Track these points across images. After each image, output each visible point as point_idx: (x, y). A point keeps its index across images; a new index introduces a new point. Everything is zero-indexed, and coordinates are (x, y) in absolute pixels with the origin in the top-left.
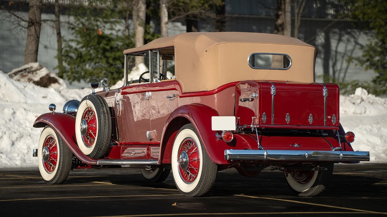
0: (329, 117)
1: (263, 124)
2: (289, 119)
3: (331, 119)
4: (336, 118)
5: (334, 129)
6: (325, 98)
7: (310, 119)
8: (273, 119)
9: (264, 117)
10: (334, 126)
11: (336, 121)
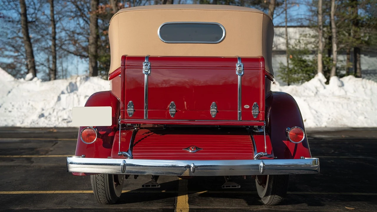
0: (247, 107)
1: (127, 117)
2: (174, 110)
3: (250, 109)
4: (259, 108)
5: (256, 124)
6: (239, 77)
7: (213, 111)
8: (146, 111)
9: (131, 108)
10: (255, 119)
11: (259, 112)
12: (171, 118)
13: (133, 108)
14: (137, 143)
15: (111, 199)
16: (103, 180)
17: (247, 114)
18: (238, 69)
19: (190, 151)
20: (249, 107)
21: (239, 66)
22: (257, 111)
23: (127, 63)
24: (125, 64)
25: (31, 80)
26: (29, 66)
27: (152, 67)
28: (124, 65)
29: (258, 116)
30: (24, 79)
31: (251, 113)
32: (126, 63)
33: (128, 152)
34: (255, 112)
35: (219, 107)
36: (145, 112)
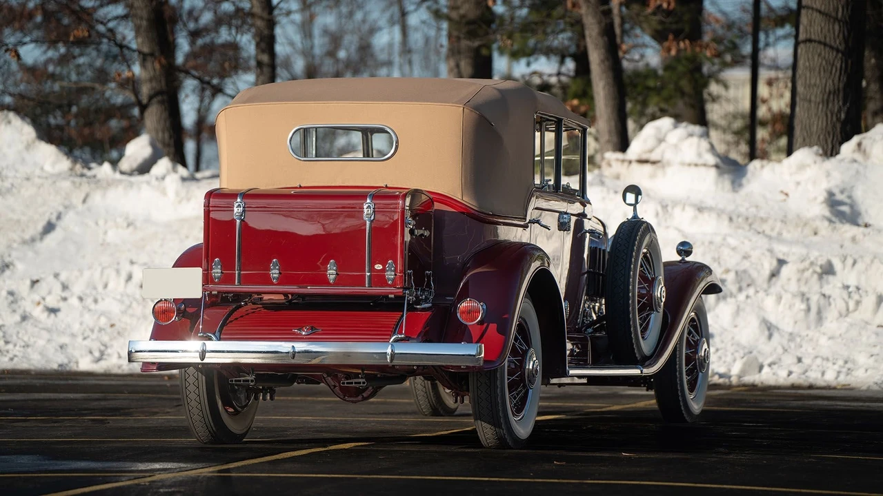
0: (378, 267)
1: (213, 282)
2: (277, 272)
3: (384, 270)
4: (396, 268)
5: (392, 293)
6: (368, 223)
7: (331, 272)
8: (239, 274)
9: (217, 268)
10: (390, 286)
11: (395, 275)
12: (273, 284)
13: (221, 269)
14: (231, 321)
15: (214, 429)
16: (197, 392)
17: (379, 279)
18: (365, 210)
19: (304, 333)
20: (381, 267)
21: (367, 207)
22: (393, 273)
23: (213, 201)
24: (209, 203)
25: (144, 168)
26: (145, 90)
27: (246, 209)
28: (208, 206)
29: (394, 280)
30: (114, 163)
31: (384, 276)
32: (211, 203)
33: (214, 334)
34: (390, 275)
35: (340, 268)
36: (237, 275)
